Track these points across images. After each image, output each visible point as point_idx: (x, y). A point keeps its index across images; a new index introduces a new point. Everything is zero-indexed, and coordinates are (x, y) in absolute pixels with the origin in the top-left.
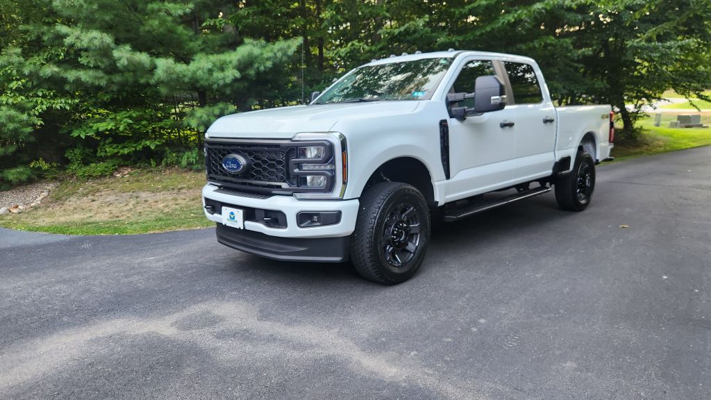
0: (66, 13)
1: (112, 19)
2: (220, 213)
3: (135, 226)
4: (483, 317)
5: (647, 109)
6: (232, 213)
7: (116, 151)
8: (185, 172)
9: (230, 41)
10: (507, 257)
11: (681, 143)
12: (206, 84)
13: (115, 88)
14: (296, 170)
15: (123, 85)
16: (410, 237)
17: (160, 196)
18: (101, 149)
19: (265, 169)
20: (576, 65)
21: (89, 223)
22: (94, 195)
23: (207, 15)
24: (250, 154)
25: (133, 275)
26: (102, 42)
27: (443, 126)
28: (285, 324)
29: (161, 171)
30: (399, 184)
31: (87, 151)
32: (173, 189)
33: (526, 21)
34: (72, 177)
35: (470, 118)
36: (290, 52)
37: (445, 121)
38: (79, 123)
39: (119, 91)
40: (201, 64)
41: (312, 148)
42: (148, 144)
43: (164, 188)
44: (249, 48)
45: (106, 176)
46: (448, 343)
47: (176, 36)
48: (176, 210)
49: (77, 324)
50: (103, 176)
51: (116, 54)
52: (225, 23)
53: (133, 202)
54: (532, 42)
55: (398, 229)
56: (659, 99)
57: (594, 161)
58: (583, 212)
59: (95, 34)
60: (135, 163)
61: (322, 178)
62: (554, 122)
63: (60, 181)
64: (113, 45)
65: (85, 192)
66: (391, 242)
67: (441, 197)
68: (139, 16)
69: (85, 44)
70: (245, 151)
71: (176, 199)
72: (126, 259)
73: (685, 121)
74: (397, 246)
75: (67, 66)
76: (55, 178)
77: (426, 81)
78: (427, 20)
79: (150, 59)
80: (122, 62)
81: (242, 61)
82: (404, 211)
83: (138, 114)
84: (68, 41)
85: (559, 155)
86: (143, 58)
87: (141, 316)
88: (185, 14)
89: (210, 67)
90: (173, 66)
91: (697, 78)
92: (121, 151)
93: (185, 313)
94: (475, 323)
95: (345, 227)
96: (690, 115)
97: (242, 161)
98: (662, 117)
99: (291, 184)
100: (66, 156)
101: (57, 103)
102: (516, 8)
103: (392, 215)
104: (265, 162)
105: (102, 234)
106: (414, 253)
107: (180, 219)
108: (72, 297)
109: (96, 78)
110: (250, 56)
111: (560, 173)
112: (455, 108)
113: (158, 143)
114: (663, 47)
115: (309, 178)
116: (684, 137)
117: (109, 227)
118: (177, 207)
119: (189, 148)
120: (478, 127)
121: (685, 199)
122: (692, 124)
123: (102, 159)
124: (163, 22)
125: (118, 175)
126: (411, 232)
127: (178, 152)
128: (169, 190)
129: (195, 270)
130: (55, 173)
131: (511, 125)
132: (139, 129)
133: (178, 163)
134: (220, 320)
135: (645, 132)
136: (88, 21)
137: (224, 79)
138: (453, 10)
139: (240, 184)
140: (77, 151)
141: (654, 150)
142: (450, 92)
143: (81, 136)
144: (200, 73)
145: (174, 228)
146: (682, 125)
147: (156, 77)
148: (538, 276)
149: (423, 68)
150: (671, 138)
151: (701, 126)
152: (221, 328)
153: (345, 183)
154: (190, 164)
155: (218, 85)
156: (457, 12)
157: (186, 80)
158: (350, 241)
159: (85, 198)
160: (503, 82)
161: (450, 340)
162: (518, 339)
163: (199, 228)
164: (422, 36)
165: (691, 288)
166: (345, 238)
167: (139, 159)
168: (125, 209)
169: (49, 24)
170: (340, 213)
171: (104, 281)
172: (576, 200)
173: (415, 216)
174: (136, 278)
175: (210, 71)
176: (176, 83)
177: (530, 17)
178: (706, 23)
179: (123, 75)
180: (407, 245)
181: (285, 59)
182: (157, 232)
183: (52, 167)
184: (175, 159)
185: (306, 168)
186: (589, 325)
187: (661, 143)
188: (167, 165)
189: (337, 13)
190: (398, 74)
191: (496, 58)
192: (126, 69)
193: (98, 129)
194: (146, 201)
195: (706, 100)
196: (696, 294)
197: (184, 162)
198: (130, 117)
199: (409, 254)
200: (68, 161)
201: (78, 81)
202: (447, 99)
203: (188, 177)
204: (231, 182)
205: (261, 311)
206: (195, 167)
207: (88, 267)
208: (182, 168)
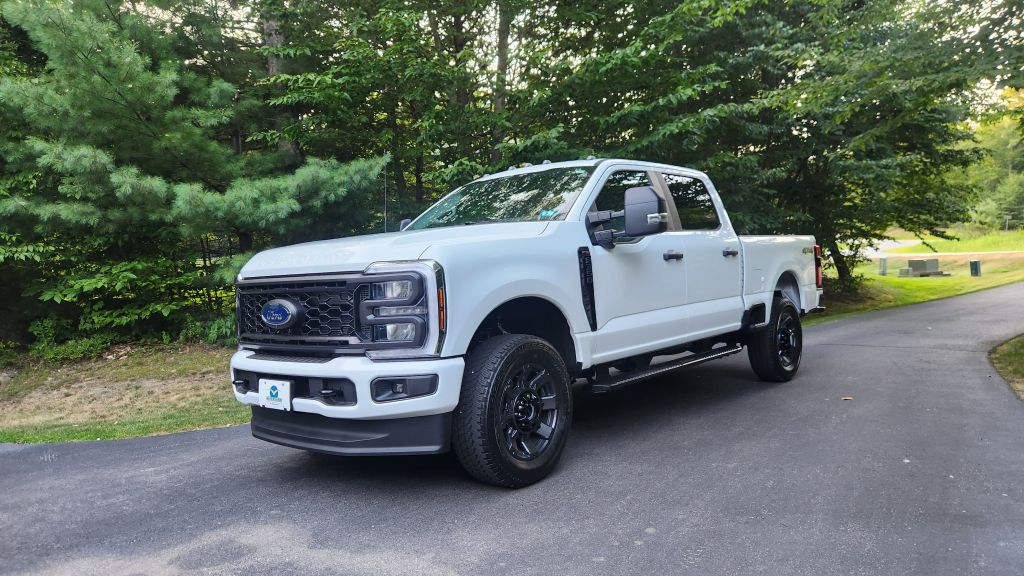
0: (44, 123)
1: (112, 132)
2: (257, 390)
3: (128, 427)
4: (651, 525)
5: (867, 252)
6: (274, 388)
7: (108, 320)
8: (214, 349)
9: (287, 162)
10: (686, 443)
11: (916, 297)
12: (249, 220)
13: (111, 228)
14: (370, 317)
15: (123, 226)
16: (543, 415)
17: (172, 385)
18: (85, 319)
19: (324, 318)
20: (766, 190)
21: (56, 426)
22: (70, 387)
23: (254, 126)
24: (303, 298)
25: (117, 494)
26: (94, 162)
27: (584, 255)
28: (352, 552)
29: (177, 349)
30: (523, 336)
31: (64, 322)
32: (194, 374)
33: (695, 134)
34: (37, 361)
35: (621, 247)
36: (373, 174)
37: (587, 249)
38: (54, 282)
39: (117, 234)
40: (242, 193)
41: (394, 284)
42: (159, 309)
43: (180, 373)
44: (313, 170)
45: (90, 358)
46: (599, 563)
47: (207, 156)
48: (197, 403)
49: (16, 569)
50: (86, 358)
51: (115, 178)
52: (280, 138)
53: (131, 395)
54: (705, 160)
55: (525, 402)
56: (881, 237)
57: (799, 311)
58: (789, 383)
59: (85, 151)
60: (138, 338)
61: (410, 326)
62: (739, 255)
63: (18, 369)
64: (110, 167)
65: (55, 383)
66: (514, 423)
67: (585, 357)
68: (154, 128)
69: (68, 165)
70: (295, 294)
71: (197, 389)
72: (108, 473)
73: (920, 268)
74: (524, 429)
75: (41, 198)
76: (11, 365)
77: (560, 201)
78: (562, 130)
79: (166, 185)
80: (123, 190)
81: (303, 189)
82: (532, 376)
83: (145, 265)
84: (43, 161)
85: (749, 302)
86: (157, 184)
87: (121, 553)
88: (221, 124)
89: (256, 196)
90: (200, 195)
91: (927, 208)
92: (117, 321)
93: (194, 545)
94: (640, 534)
95: (444, 399)
96: (925, 259)
97: (291, 308)
98: (888, 264)
99: (362, 337)
100: (30, 330)
101: (21, 252)
102: (681, 116)
103: (515, 381)
104: (324, 308)
105: (75, 440)
106: (549, 440)
107: (201, 415)
108: (14, 531)
109: (84, 214)
110: (315, 179)
111: (752, 326)
112: (600, 232)
113: (175, 307)
114: (878, 166)
115: (390, 328)
116: (920, 289)
117: (87, 430)
118: (199, 399)
119: (221, 315)
120: (633, 259)
121: (927, 362)
122: (928, 272)
123: (87, 334)
124: (188, 136)
125: (109, 357)
126: (545, 408)
127: (204, 320)
128: (187, 376)
129: (216, 483)
130: (11, 356)
131: (679, 257)
132: (146, 286)
133: (204, 336)
134: (249, 551)
135: (866, 283)
136: (75, 134)
137: (275, 212)
138: (596, 118)
139: (287, 343)
140: (48, 323)
141: (881, 306)
142: (591, 210)
143: (56, 299)
144: (240, 204)
145: (189, 427)
146: (916, 273)
147: (175, 212)
148: (729, 466)
149: (555, 185)
150: (902, 290)
151: (940, 274)
152: (250, 562)
153: (442, 334)
154: (222, 337)
155: (267, 221)
156: (602, 121)
157: (220, 214)
158: (452, 421)
159: (55, 392)
160: (662, 196)
161: (602, 559)
162: (702, 553)
163: (228, 425)
164: (556, 153)
165: (944, 474)
166: (445, 416)
167: (145, 332)
168: (116, 405)
169: (17, 140)
170: (435, 377)
171: (69, 506)
172: (779, 366)
173: (548, 383)
174: (121, 498)
175: (256, 202)
176: (205, 219)
177: (700, 128)
178: (930, 136)
179: (125, 210)
180: (539, 427)
181: (365, 184)
182: (163, 433)
183: (7, 347)
184: (199, 330)
185: (384, 313)
186: (803, 529)
187: (891, 297)
188: (187, 340)
189: (437, 122)
190: (520, 191)
191: (652, 169)
192: (130, 200)
193: (82, 288)
194: (152, 393)
195: (943, 237)
196: (952, 481)
197: (213, 334)
198: (133, 270)
199: (541, 441)
200: (33, 339)
201: (55, 220)
202: (587, 219)
203: (218, 356)
204: (274, 341)
205: (315, 535)
206: (229, 341)
207: (47, 487)
208: (210, 344)
